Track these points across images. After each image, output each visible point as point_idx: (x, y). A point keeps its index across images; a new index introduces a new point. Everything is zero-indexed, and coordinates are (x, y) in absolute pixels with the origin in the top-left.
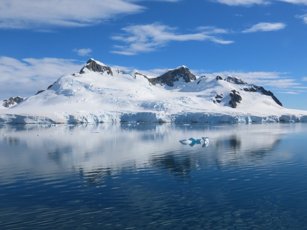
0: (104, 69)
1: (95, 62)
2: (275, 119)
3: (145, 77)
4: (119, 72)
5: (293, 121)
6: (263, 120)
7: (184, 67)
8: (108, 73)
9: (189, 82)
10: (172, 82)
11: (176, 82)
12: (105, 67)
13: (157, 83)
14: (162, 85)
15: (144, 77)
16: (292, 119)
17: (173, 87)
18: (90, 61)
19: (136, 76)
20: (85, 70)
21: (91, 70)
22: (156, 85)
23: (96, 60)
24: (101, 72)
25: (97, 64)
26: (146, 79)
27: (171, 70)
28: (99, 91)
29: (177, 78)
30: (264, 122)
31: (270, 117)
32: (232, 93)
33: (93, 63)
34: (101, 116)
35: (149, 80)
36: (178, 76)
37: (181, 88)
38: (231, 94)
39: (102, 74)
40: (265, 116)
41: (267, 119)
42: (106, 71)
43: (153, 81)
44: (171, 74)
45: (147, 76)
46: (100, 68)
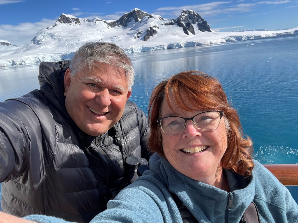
0: (73, 20)
1: (65, 16)
2: (162, 48)
3: (105, 22)
4: (85, 20)
5: (177, 47)
6: (151, 50)
7: (136, 9)
8: (76, 23)
9: (137, 22)
10: (127, 23)
11: (130, 22)
12: (74, 18)
13: (116, 25)
14: (119, 27)
15: (103, 22)
16: (176, 46)
17: (127, 27)
18: (61, 16)
19: (96, 23)
20: (58, 23)
21: (61, 22)
22: (115, 27)
23: (66, 14)
24: (70, 23)
25: (66, 17)
26: (105, 23)
27: (126, 13)
28: (59, 39)
29: (131, 19)
30: (153, 51)
31: (158, 47)
32: (149, 29)
33: (63, 17)
34: (42, 58)
35: (109, 24)
36: (131, 18)
37: (132, 27)
38: (148, 31)
39: (71, 24)
40: (153, 46)
41: (155, 48)
42: (74, 21)
43: (112, 25)
44: (127, 17)
45: (106, 21)
46: (69, 20)
